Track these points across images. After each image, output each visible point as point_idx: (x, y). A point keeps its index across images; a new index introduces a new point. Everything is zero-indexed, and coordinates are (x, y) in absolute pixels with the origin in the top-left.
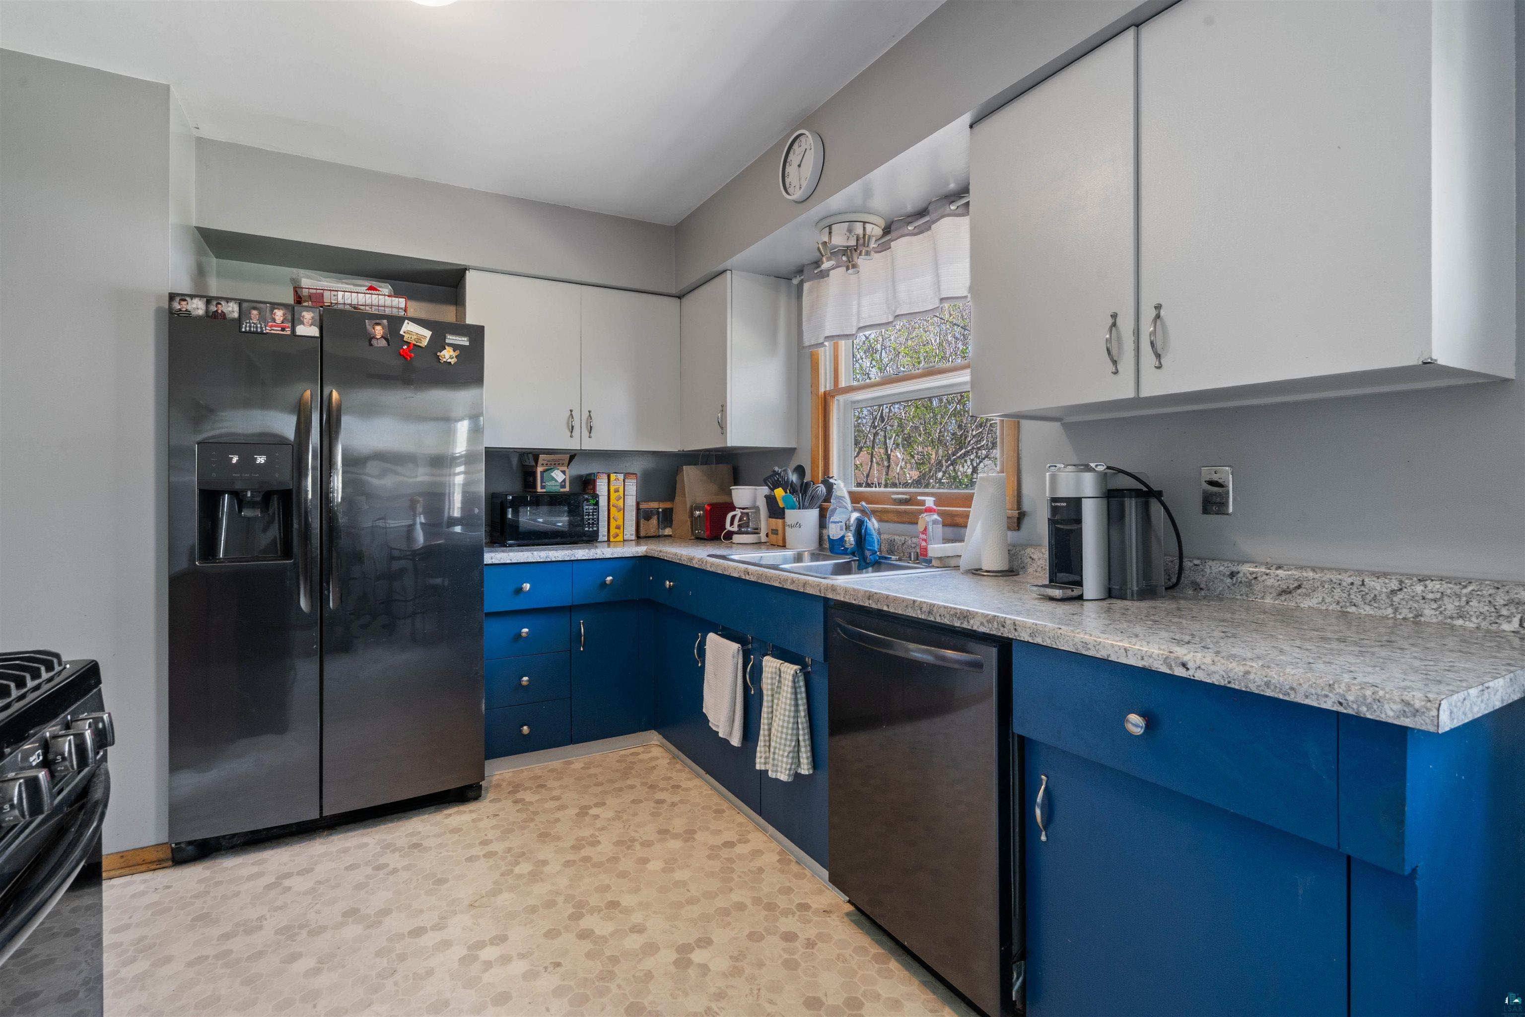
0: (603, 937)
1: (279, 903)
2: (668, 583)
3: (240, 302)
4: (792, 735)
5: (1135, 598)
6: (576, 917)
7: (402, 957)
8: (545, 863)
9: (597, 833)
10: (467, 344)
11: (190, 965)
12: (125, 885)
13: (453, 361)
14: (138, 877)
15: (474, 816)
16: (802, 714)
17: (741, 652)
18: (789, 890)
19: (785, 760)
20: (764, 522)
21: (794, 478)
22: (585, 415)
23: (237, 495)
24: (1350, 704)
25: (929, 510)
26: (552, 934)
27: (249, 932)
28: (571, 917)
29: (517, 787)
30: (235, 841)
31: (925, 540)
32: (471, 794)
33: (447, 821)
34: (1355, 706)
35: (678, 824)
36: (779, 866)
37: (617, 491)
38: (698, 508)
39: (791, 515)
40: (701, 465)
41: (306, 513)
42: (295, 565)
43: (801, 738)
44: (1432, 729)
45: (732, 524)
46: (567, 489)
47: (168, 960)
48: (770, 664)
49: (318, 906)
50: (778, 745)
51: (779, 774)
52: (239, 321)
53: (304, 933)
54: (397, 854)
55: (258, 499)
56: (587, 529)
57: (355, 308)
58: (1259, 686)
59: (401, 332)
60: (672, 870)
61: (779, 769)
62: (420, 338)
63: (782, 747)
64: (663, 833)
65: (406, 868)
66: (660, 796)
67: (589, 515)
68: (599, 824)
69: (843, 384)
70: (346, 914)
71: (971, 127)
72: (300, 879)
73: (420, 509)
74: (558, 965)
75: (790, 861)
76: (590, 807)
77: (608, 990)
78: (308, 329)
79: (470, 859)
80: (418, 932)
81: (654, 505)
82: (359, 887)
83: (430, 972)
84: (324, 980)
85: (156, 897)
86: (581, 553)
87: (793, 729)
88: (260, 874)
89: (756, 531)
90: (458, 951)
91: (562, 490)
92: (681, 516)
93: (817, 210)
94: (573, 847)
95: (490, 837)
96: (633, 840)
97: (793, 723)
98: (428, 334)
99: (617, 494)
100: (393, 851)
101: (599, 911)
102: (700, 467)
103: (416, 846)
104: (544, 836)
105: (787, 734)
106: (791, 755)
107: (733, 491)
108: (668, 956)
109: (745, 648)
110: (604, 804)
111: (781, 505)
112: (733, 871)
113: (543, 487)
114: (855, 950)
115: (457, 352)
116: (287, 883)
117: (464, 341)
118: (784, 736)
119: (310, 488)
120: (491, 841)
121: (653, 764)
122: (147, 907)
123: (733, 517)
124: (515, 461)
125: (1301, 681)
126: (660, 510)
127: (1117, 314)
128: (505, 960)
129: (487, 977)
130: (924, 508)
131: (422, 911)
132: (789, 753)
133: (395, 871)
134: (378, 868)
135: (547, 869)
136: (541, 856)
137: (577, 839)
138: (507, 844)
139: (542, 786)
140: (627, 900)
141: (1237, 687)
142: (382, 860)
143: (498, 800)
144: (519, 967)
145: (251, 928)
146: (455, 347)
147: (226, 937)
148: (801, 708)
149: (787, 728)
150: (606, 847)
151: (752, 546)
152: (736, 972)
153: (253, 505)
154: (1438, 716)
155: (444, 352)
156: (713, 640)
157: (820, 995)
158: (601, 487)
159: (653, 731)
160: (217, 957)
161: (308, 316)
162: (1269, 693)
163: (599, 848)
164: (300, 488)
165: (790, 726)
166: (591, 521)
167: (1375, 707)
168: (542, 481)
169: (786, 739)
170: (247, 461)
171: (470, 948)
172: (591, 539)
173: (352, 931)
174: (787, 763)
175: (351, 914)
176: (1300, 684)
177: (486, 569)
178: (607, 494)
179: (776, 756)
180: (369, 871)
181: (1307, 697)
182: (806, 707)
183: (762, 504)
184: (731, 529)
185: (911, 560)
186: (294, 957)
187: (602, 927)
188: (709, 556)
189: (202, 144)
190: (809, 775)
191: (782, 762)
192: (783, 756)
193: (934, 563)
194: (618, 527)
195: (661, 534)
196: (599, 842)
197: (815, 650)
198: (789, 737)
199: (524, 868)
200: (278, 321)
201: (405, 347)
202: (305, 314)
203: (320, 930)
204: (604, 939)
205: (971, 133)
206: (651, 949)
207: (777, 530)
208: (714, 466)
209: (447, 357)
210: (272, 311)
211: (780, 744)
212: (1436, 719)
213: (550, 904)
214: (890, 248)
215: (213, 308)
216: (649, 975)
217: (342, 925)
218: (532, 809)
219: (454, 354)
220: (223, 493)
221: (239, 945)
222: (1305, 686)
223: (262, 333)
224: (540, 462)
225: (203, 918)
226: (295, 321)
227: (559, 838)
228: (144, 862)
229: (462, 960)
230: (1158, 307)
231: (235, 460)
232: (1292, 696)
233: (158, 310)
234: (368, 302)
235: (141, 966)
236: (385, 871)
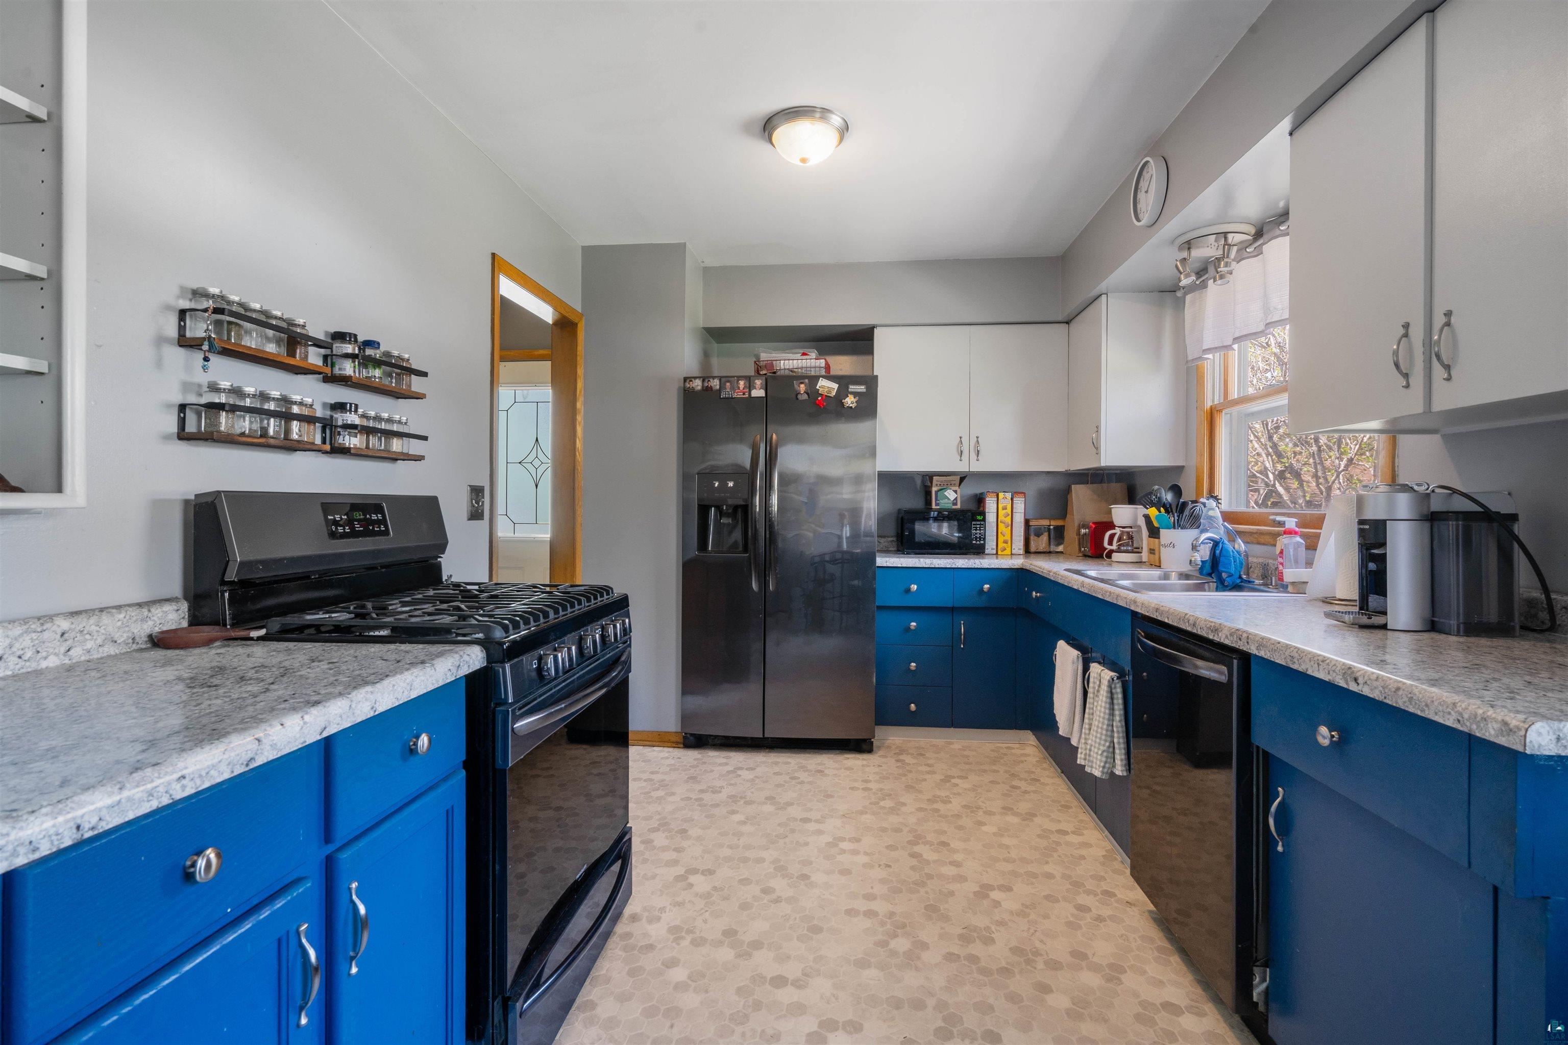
0: (928, 861)
1: (733, 782)
2: (1034, 593)
3: (720, 378)
4: (1106, 735)
5: (1462, 634)
6: (912, 843)
7: (793, 831)
8: (904, 804)
9: (951, 796)
10: (865, 390)
11: (682, 799)
12: (660, 751)
13: (853, 406)
14: (666, 749)
15: (865, 762)
16: (1118, 718)
17: (1081, 659)
18: (1102, 878)
19: (1099, 757)
20: (1145, 540)
21: (1169, 497)
22: (973, 441)
23: (718, 508)
24: (1465, 721)
25: (1289, 532)
26: (891, 848)
27: (714, 792)
28: (909, 842)
29: (902, 751)
30: (717, 741)
31: (1282, 564)
32: (864, 747)
33: (845, 762)
34: (1468, 724)
35: (1024, 807)
36: (1102, 859)
37: (1004, 508)
38: (1084, 527)
39: (1166, 535)
40: (1092, 483)
41: (755, 522)
42: (749, 557)
43: (1116, 740)
44: (1521, 749)
45: (1110, 543)
46: (959, 506)
47: (673, 794)
48: (1095, 668)
49: (753, 790)
50: (1093, 744)
51: (1094, 770)
52: (720, 391)
53: (742, 802)
54: (807, 773)
55: (730, 511)
56: (974, 542)
57: (792, 371)
58: (1405, 702)
59: (817, 387)
60: (1002, 836)
61: (1094, 766)
62: (831, 389)
63: (1097, 745)
64: (1007, 810)
65: (810, 783)
66: (1016, 783)
67: (976, 530)
68: (955, 790)
69: (1234, 394)
70: (767, 798)
71: (1291, 134)
72: (747, 772)
73: (846, 521)
74: (889, 866)
75: (1116, 859)
76: (954, 777)
77: (918, 892)
78: (758, 393)
79: (852, 789)
80: (806, 820)
81: (1046, 522)
82: (778, 786)
83: (807, 844)
84: (747, 828)
85: (673, 762)
86: (961, 562)
87: (1107, 730)
88: (727, 764)
89: (1137, 550)
90: (827, 838)
91: (954, 507)
92: (1070, 534)
93: (1172, 227)
94: (929, 800)
95: (870, 778)
96: (978, 808)
97: (1108, 725)
98: (835, 386)
99: (1005, 511)
100: (805, 771)
101: (931, 845)
102: (1090, 486)
103: (820, 771)
104: (909, 788)
105: (1101, 734)
106: (1105, 754)
107: (1113, 510)
108: (971, 887)
109: (1086, 656)
110: (967, 778)
111: (1156, 524)
112: (1056, 851)
113: (937, 504)
114: (1143, 938)
115: (857, 398)
116: (739, 772)
117: (861, 388)
118: (1099, 735)
119: (758, 504)
120: (870, 781)
121: (1023, 759)
122: (668, 765)
123: (1112, 537)
124: (919, 482)
125: (1434, 699)
126: (1052, 527)
127: (1409, 324)
128: (855, 852)
129: (839, 858)
130: (1283, 529)
131: (811, 810)
132: (1104, 751)
133: (802, 783)
134: (793, 778)
135: (904, 809)
136: (902, 800)
137: (934, 796)
138: (881, 786)
139: (922, 755)
140: (955, 844)
141: (1390, 703)
142: (796, 775)
143: (885, 757)
144: (862, 859)
145: (715, 791)
146: (855, 394)
147: (702, 791)
148: (1117, 713)
149: (1102, 728)
150: (956, 805)
151: (1132, 564)
152: (1022, 914)
153: (727, 515)
154: (1525, 736)
155: (847, 399)
156: (1061, 644)
157: (1089, 953)
158: (990, 505)
159: (1029, 732)
160: (696, 800)
161: (758, 382)
162: (1411, 709)
163: (949, 806)
164: (752, 504)
165: (1105, 727)
166: (978, 536)
167: (1482, 725)
168: (936, 500)
169: (1100, 739)
170: (723, 484)
171: (834, 839)
172: (979, 550)
173: (769, 808)
174: (1101, 761)
175: (770, 799)
176: (1433, 701)
177: (878, 572)
178: (996, 511)
179: (1092, 753)
180: (787, 778)
181: (1436, 714)
182: (1122, 712)
183: (1142, 522)
184: (1109, 547)
185: (1271, 585)
186: (734, 812)
187: (927, 853)
188: (1065, 570)
189: (706, 270)
190: (1123, 776)
191: (1097, 759)
192: (1097, 753)
193: (1290, 589)
194: (1005, 542)
195: (1052, 550)
196: (950, 802)
197: (1126, 661)
198: (1103, 737)
199: (888, 803)
200: (741, 389)
201: (820, 398)
202: (756, 381)
203: (749, 803)
204: (928, 862)
205: (1291, 140)
206: (962, 879)
207: (1154, 550)
208: (1105, 485)
209: (849, 403)
210: (738, 381)
211: (1095, 742)
212: (1523, 738)
213: (898, 830)
214: (1262, 253)
215: (706, 384)
216: (952, 893)
217: (765, 803)
218: (907, 768)
219: (854, 400)
220: (711, 507)
221: (708, 797)
222: (1436, 703)
223: (732, 398)
224: (934, 482)
225: (693, 779)
226: (750, 387)
227: (920, 792)
228: (669, 741)
229: (828, 844)
230: (1448, 314)
231: (716, 485)
232: (1427, 713)
233: (679, 388)
234: (800, 366)
235: (660, 793)
236: (797, 781)
